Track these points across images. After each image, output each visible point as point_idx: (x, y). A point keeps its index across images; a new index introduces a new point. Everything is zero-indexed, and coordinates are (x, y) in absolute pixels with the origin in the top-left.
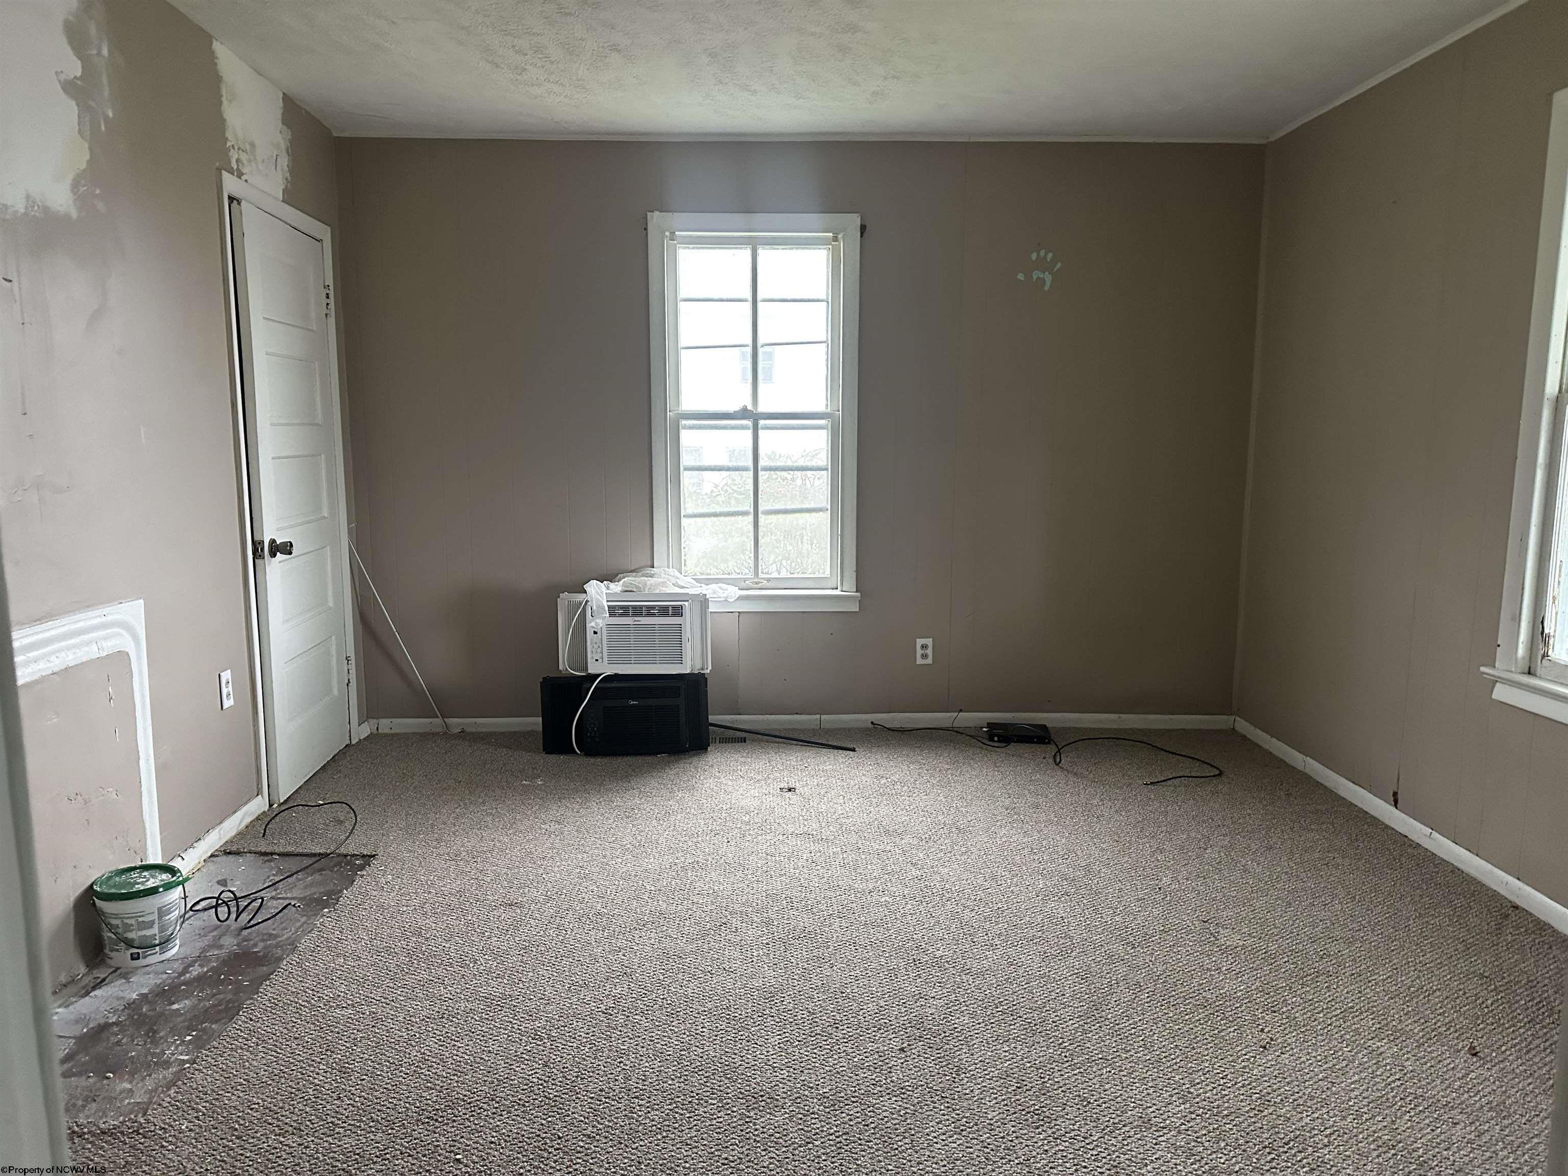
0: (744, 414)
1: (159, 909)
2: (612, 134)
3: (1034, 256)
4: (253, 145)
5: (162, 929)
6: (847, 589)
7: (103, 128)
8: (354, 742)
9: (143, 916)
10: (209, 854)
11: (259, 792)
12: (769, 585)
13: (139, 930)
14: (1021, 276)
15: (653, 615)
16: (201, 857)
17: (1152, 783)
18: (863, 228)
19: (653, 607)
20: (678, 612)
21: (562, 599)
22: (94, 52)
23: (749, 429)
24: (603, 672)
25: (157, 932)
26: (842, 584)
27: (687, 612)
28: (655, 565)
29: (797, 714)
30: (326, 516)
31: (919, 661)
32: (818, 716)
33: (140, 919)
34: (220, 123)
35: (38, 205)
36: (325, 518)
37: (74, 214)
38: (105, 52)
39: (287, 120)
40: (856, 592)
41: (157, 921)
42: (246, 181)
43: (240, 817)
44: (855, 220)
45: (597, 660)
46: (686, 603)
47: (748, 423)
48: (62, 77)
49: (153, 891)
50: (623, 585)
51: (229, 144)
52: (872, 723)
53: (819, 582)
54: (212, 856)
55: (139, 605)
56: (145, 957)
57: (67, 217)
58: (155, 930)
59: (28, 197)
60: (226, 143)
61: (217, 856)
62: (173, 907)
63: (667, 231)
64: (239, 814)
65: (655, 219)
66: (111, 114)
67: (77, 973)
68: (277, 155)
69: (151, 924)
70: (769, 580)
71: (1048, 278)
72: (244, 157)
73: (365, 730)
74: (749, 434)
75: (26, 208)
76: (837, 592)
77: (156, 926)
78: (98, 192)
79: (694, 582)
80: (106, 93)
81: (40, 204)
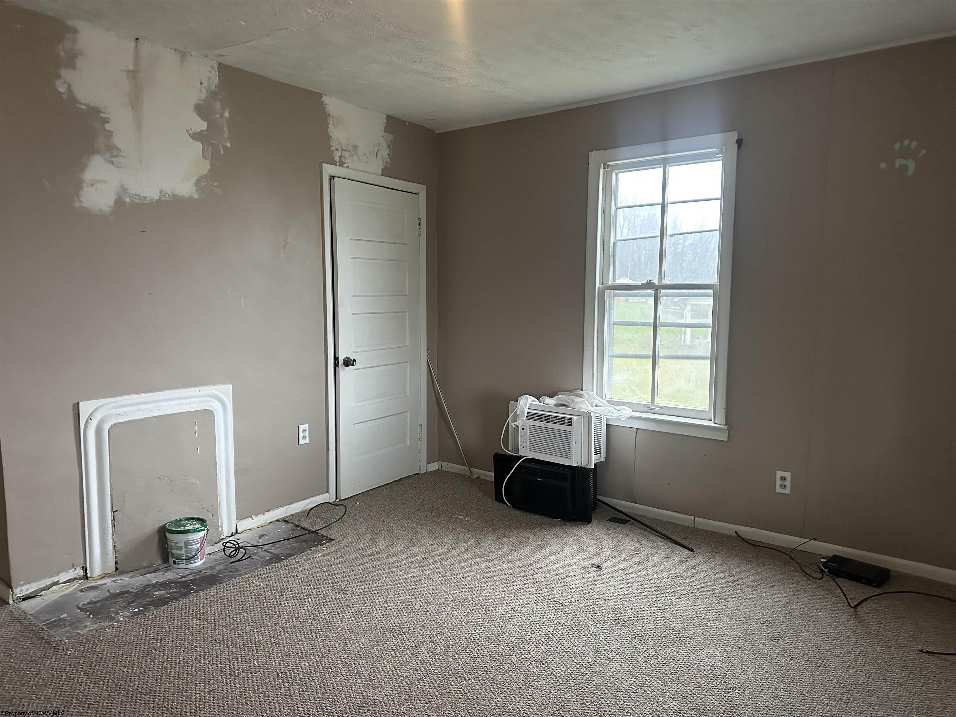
0: (649, 285)
1: (185, 542)
2: (564, 105)
3: (897, 146)
4: (355, 147)
5: (187, 552)
6: (719, 423)
7: (222, 152)
8: (422, 472)
9: (177, 543)
10: (276, 519)
11: (327, 491)
12: (662, 411)
13: (176, 550)
14: (883, 165)
15: (555, 422)
16: (268, 520)
17: (927, 652)
18: (739, 142)
19: (556, 417)
20: (570, 422)
21: (511, 405)
22: (218, 116)
23: (652, 296)
24: (524, 455)
25: (184, 553)
26: (715, 418)
27: (574, 423)
28: (583, 389)
29: (676, 512)
30: (408, 345)
31: (779, 490)
32: (693, 518)
33: (177, 545)
34: (328, 138)
35: (169, 195)
36: (407, 346)
37: (196, 196)
38: (227, 114)
39: (387, 129)
40: (726, 425)
41: (184, 547)
42: (348, 167)
43: (306, 503)
44: (734, 136)
45: (523, 447)
46: (575, 418)
47: (652, 292)
48: (191, 132)
49: (187, 532)
50: (557, 400)
51: (332, 149)
52: (736, 532)
53: (698, 415)
54: (277, 521)
55: (229, 387)
56: (179, 564)
57: (191, 199)
58: (183, 552)
59: (161, 191)
60: (331, 149)
61: (279, 521)
62: (195, 542)
63: (602, 163)
64: (307, 501)
65: (594, 156)
66: (229, 145)
67: (155, 563)
68: (378, 150)
69: (181, 549)
70: (662, 408)
71: (911, 165)
72: (347, 154)
73: (434, 467)
74: (652, 301)
75: (160, 196)
76: (711, 424)
77: (184, 550)
78: (215, 184)
79: (606, 403)
80: (226, 135)
81: (170, 194)
